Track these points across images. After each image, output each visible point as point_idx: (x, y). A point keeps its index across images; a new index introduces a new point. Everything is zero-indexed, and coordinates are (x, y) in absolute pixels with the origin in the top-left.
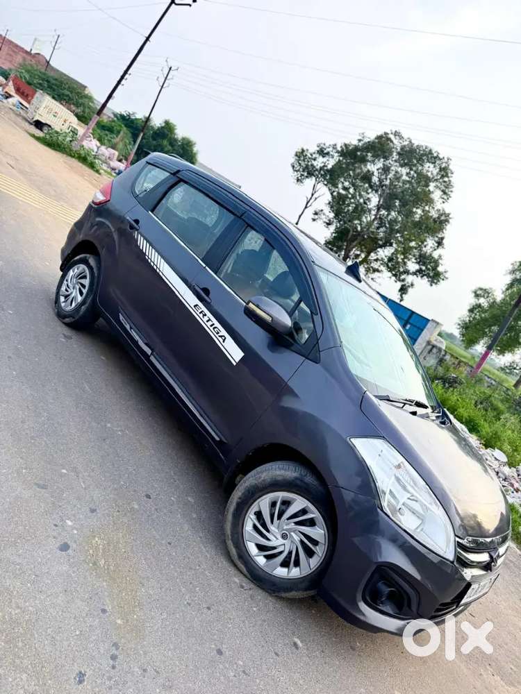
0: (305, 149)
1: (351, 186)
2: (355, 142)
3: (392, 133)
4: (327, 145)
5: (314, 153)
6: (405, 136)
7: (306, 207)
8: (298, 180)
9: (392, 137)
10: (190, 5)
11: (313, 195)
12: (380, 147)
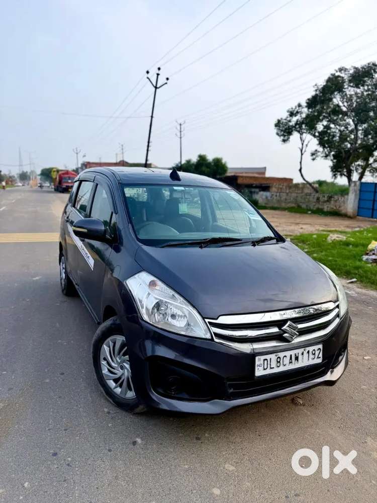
0: (280, 119)
2: (314, 93)
3: (337, 72)
4: (294, 107)
5: (287, 117)
6: (347, 67)
7: (302, 155)
8: (284, 141)
9: (337, 74)
10: (166, 83)
11: (303, 144)
12: (334, 85)
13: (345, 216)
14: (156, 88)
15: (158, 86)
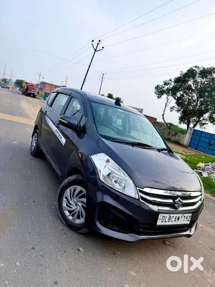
0: (158, 85)
1: (184, 93)
2: (179, 76)
3: (194, 67)
4: (167, 81)
5: (163, 85)
6: (200, 66)
7: (166, 107)
8: (158, 97)
9: (194, 68)
10: (102, 50)
11: (167, 101)
12: (191, 73)
13: (182, 145)
14: (95, 51)
15: (97, 50)
